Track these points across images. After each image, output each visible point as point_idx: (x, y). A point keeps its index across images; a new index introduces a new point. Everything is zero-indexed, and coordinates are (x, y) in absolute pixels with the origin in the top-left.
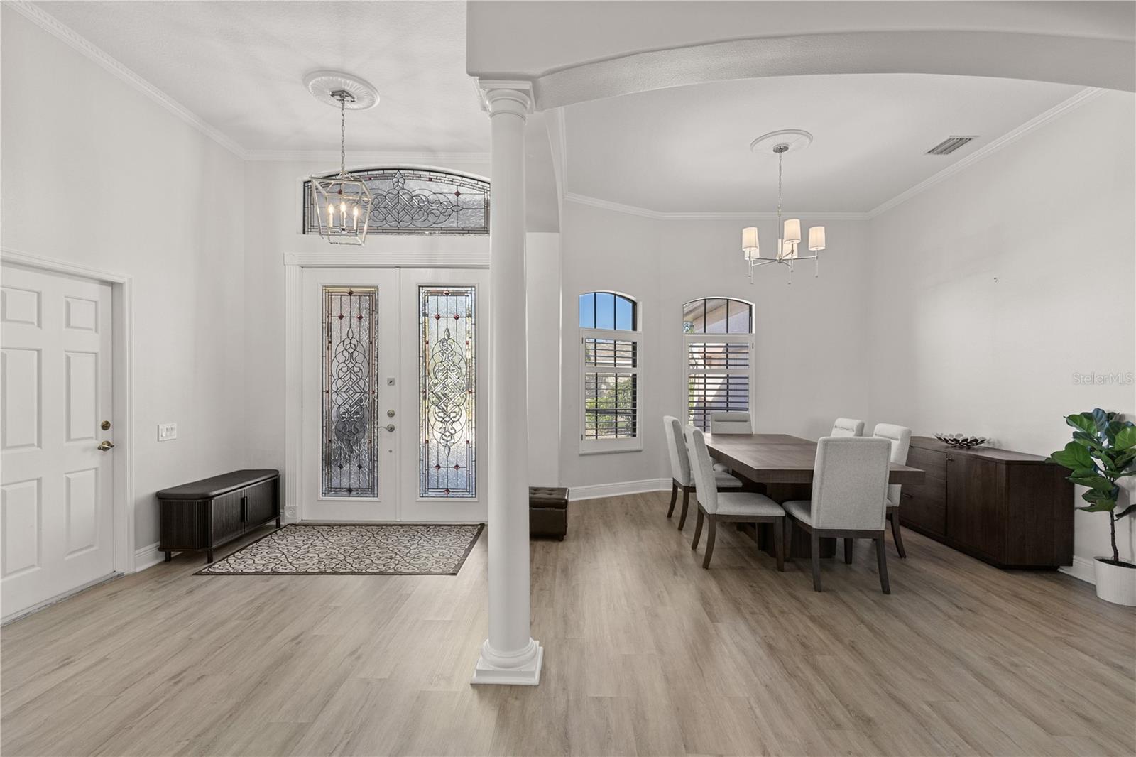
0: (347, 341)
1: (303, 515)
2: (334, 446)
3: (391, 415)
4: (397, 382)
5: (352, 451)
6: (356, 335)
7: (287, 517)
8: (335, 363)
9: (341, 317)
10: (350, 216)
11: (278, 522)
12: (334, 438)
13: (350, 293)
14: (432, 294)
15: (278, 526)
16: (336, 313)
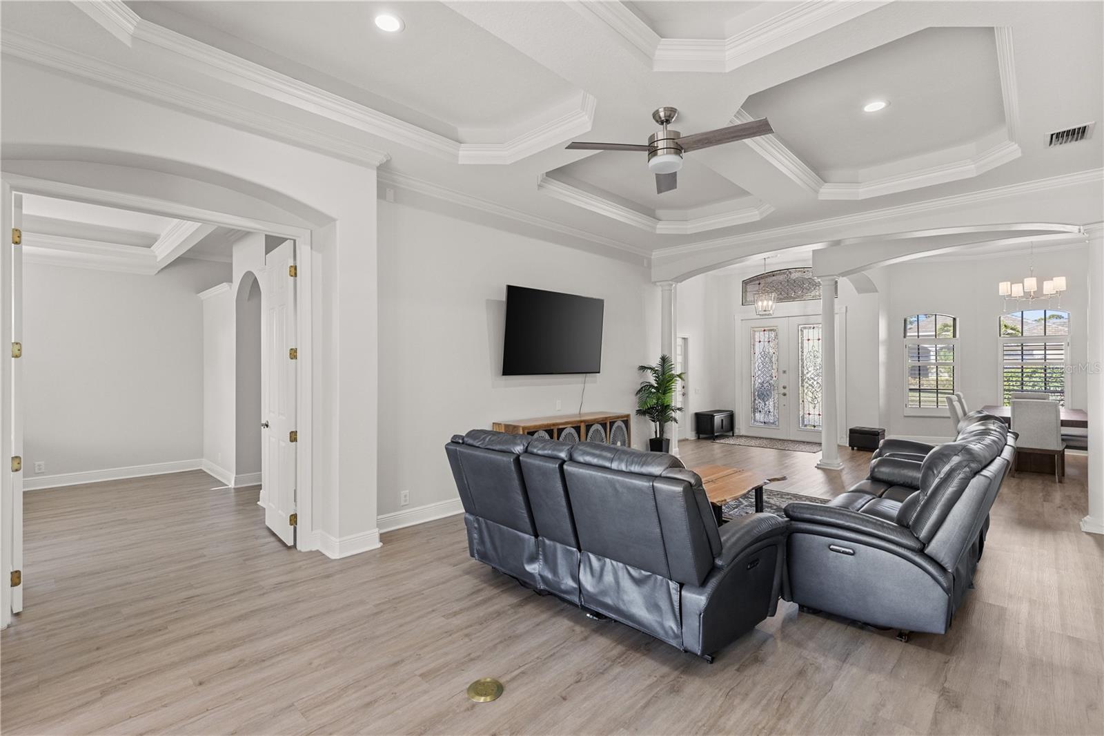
0: (763, 353)
1: (743, 433)
2: (757, 402)
3: (784, 388)
4: (787, 372)
5: (765, 404)
6: (767, 350)
7: (737, 432)
8: (757, 364)
9: (760, 342)
10: (768, 305)
11: (733, 433)
12: (757, 398)
13: (764, 330)
14: (805, 328)
15: (733, 436)
16: (757, 340)
